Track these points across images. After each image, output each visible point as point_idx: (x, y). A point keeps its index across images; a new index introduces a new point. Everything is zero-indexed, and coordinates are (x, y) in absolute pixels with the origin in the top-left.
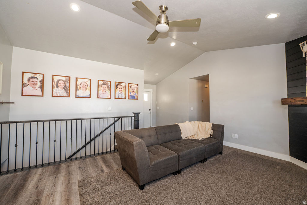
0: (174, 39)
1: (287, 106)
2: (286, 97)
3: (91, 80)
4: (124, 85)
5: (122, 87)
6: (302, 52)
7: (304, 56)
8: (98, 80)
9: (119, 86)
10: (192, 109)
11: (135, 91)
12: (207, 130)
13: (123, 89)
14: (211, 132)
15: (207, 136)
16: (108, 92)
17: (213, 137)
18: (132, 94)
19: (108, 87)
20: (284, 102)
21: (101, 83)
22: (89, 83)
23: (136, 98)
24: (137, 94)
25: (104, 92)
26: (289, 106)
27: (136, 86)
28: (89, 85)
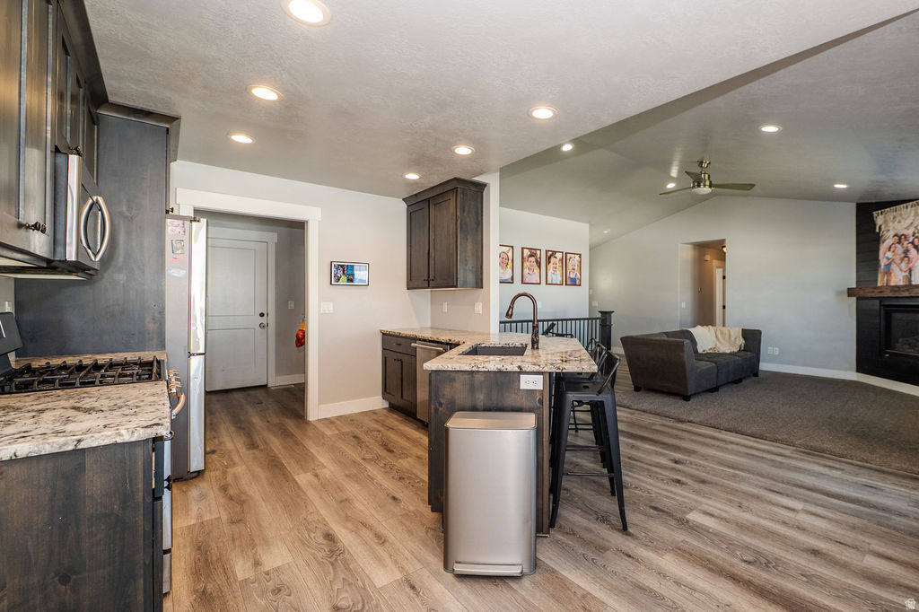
0: (673, 178)
1: (855, 298)
2: (854, 286)
3: (512, 247)
4: (559, 255)
5: (557, 260)
6: (875, 225)
7: (877, 231)
8: (523, 249)
9: (553, 260)
10: (683, 305)
11: (576, 268)
12: (733, 339)
13: (559, 264)
14: (741, 341)
15: (736, 350)
16: (537, 271)
17: (746, 349)
18: (572, 276)
19: (537, 261)
20: (851, 292)
21: (527, 252)
22: (510, 254)
23: (578, 282)
24: (578, 275)
25: (531, 272)
26: (858, 299)
27: (577, 257)
28: (510, 258)
